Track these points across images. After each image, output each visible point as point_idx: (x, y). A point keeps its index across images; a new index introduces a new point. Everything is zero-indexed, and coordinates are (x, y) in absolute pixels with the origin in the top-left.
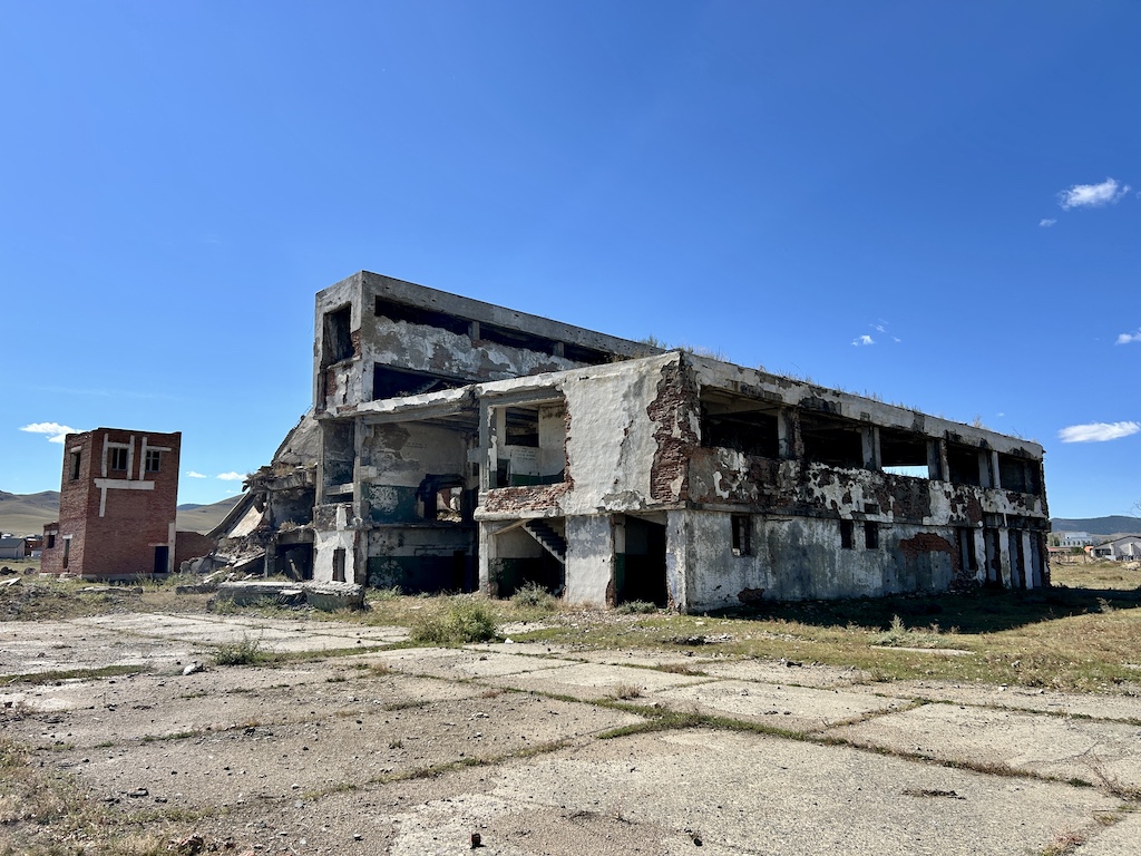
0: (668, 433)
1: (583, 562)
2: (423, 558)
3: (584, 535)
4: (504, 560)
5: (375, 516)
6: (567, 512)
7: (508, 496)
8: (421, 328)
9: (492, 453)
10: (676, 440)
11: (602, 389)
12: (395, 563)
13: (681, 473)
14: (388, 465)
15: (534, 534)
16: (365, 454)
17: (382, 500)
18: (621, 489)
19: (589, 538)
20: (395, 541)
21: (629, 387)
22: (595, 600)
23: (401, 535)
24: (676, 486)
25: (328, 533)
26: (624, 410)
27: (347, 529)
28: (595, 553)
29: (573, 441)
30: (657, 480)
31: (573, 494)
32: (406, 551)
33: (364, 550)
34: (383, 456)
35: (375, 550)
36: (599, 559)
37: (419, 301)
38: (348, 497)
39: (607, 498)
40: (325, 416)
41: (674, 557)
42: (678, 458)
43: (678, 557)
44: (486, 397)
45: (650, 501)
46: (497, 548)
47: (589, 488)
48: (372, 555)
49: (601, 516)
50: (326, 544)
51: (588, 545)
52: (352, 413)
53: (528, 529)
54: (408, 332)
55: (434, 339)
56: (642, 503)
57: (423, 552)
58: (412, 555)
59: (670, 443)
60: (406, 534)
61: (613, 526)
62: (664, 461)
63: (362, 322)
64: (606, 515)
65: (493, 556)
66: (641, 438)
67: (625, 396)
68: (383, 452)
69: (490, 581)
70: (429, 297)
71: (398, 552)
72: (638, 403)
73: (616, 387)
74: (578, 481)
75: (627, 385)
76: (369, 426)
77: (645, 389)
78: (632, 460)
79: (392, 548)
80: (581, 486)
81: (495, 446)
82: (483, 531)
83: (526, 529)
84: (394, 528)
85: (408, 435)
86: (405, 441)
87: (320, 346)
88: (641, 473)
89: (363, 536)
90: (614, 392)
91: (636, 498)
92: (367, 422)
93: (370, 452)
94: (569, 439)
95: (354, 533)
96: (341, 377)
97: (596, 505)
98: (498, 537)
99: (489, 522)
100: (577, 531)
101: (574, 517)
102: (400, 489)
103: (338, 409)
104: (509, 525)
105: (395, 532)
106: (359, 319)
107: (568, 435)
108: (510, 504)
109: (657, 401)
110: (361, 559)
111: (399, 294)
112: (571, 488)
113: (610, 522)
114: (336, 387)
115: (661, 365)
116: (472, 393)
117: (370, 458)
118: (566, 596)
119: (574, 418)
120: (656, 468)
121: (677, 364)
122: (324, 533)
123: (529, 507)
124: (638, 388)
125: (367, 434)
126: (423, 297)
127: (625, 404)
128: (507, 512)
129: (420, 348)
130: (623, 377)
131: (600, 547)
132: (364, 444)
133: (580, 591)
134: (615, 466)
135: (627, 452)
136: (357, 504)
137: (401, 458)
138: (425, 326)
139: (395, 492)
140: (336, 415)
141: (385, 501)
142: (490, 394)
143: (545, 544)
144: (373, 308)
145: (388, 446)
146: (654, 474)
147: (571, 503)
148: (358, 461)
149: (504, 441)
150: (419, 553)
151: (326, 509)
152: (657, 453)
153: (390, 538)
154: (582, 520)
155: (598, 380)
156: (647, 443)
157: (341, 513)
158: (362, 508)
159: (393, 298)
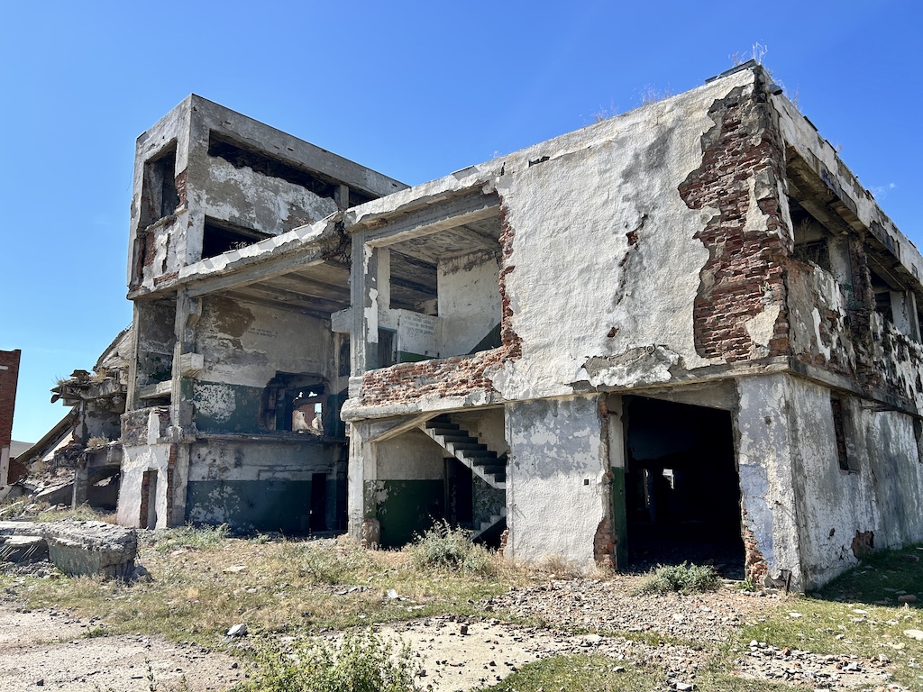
0: (735, 224)
1: (541, 485)
2: (270, 483)
3: (542, 434)
4: (388, 483)
5: (200, 424)
6: (508, 394)
7: (397, 379)
8: (271, 180)
9: (371, 314)
10: (754, 236)
11: (578, 170)
12: (229, 490)
13: (773, 300)
14: (222, 356)
15: (440, 440)
16: (190, 339)
17: (213, 402)
18: (621, 345)
19: (553, 439)
20: (230, 459)
21: (636, 156)
22: (571, 556)
23: (238, 451)
24: (761, 328)
25: (138, 449)
26: (626, 199)
27: (160, 442)
28: (567, 469)
29: (517, 272)
30: (710, 320)
31: (519, 363)
32: (247, 474)
33: (182, 471)
34: (215, 343)
35: (200, 473)
36: (577, 480)
37: (270, 146)
38: (165, 400)
39: (593, 365)
40: (140, 292)
41: (763, 473)
42: (762, 270)
43: (772, 474)
44: (362, 227)
45: (693, 361)
46: (378, 464)
47: (554, 350)
48: (195, 478)
49: (579, 399)
50: (135, 464)
51: (553, 454)
52: (172, 283)
53: (430, 432)
54: (255, 183)
55: (290, 197)
56: (676, 368)
57: (270, 474)
58: (255, 478)
59: (740, 243)
60: (247, 450)
61: (604, 416)
62: (726, 282)
63: (190, 159)
64: (589, 397)
65: (371, 475)
66: (668, 245)
67: (628, 175)
68: (215, 337)
69: (367, 518)
70: (284, 143)
71: (234, 475)
72: (657, 182)
73: (607, 161)
74: (528, 339)
75: (631, 153)
76: (195, 300)
77: (673, 153)
78: (648, 288)
79: (225, 469)
80: (536, 348)
81: (375, 304)
82: (354, 436)
83: (426, 431)
84: (229, 441)
85: (251, 318)
86: (247, 326)
87: (138, 204)
88: (672, 310)
89: (183, 452)
90: (602, 173)
91: (661, 359)
92: (192, 294)
93: (196, 336)
94: (511, 269)
95: (169, 447)
96: (161, 238)
97: (570, 379)
98: (380, 446)
99: (365, 422)
100: (527, 428)
101: (520, 405)
102: (240, 390)
103: (156, 280)
104: (398, 425)
105: (231, 448)
106: (186, 156)
107: (507, 262)
108: (400, 390)
109: (702, 169)
110: (179, 484)
111: (244, 134)
112: (516, 353)
113: (599, 410)
114: (155, 252)
115: (709, 102)
116: (339, 225)
117: (196, 344)
118: (507, 548)
119: (519, 233)
120: (707, 297)
121: (750, 90)
122: (132, 449)
123: (436, 393)
124: (657, 155)
125: (192, 311)
126: (276, 141)
127: (629, 189)
128: (397, 404)
129: (271, 206)
130: (621, 143)
131: (579, 457)
132: (187, 325)
133: (536, 539)
134: (609, 304)
135: (636, 275)
136: (175, 408)
137: (241, 347)
138: (278, 179)
139: (232, 393)
140: (153, 288)
141: (217, 404)
142: (368, 222)
143: (460, 455)
144: (206, 144)
145: (223, 329)
146: (702, 308)
147: (516, 378)
148: (178, 347)
149: (388, 302)
150: (264, 476)
151: (136, 416)
152: (709, 265)
153: (222, 454)
154: (539, 408)
155: (568, 157)
156: (683, 251)
157: (153, 420)
158: (182, 412)
159: (235, 137)
